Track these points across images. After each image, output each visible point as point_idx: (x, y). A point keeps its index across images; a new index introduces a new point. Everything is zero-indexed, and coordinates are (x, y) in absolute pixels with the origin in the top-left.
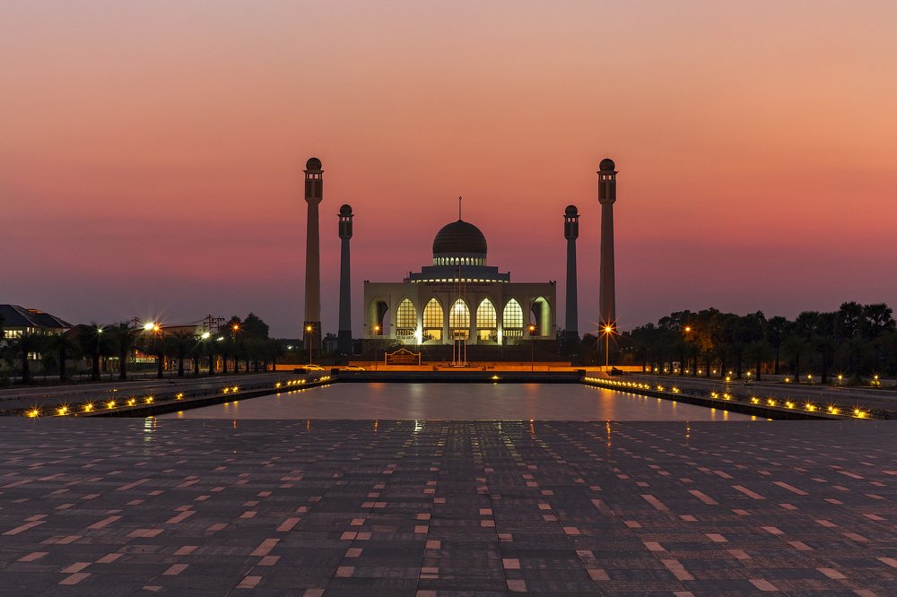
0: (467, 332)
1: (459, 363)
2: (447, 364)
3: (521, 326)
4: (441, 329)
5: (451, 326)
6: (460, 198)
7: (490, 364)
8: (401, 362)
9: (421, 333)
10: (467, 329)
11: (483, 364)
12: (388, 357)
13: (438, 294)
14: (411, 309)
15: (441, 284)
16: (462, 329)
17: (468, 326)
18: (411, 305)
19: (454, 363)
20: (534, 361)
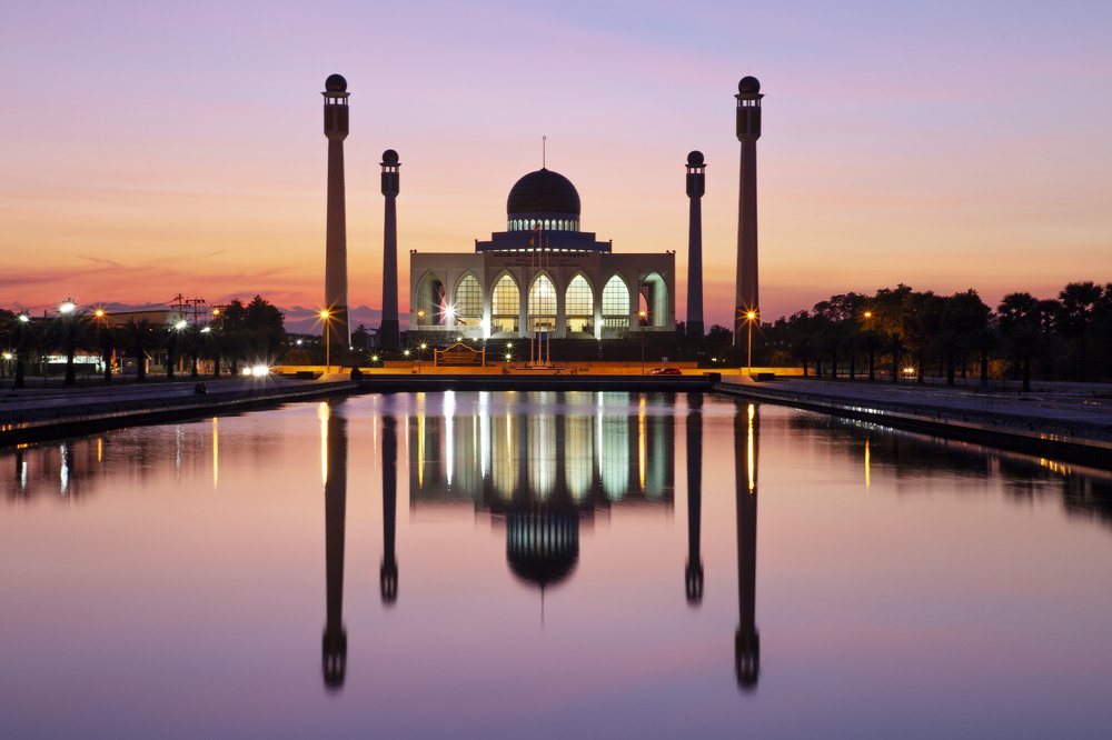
0: (553, 321)
1: (540, 362)
2: (522, 364)
3: (627, 313)
4: (516, 317)
5: (530, 312)
6: (544, 138)
7: (583, 365)
8: (457, 361)
9: (489, 322)
10: (551, 316)
11: (572, 364)
12: (439, 355)
13: (511, 268)
14: (475, 289)
15: (518, 254)
16: (545, 316)
17: (555, 312)
18: (476, 284)
19: (532, 363)
20: (646, 361)
